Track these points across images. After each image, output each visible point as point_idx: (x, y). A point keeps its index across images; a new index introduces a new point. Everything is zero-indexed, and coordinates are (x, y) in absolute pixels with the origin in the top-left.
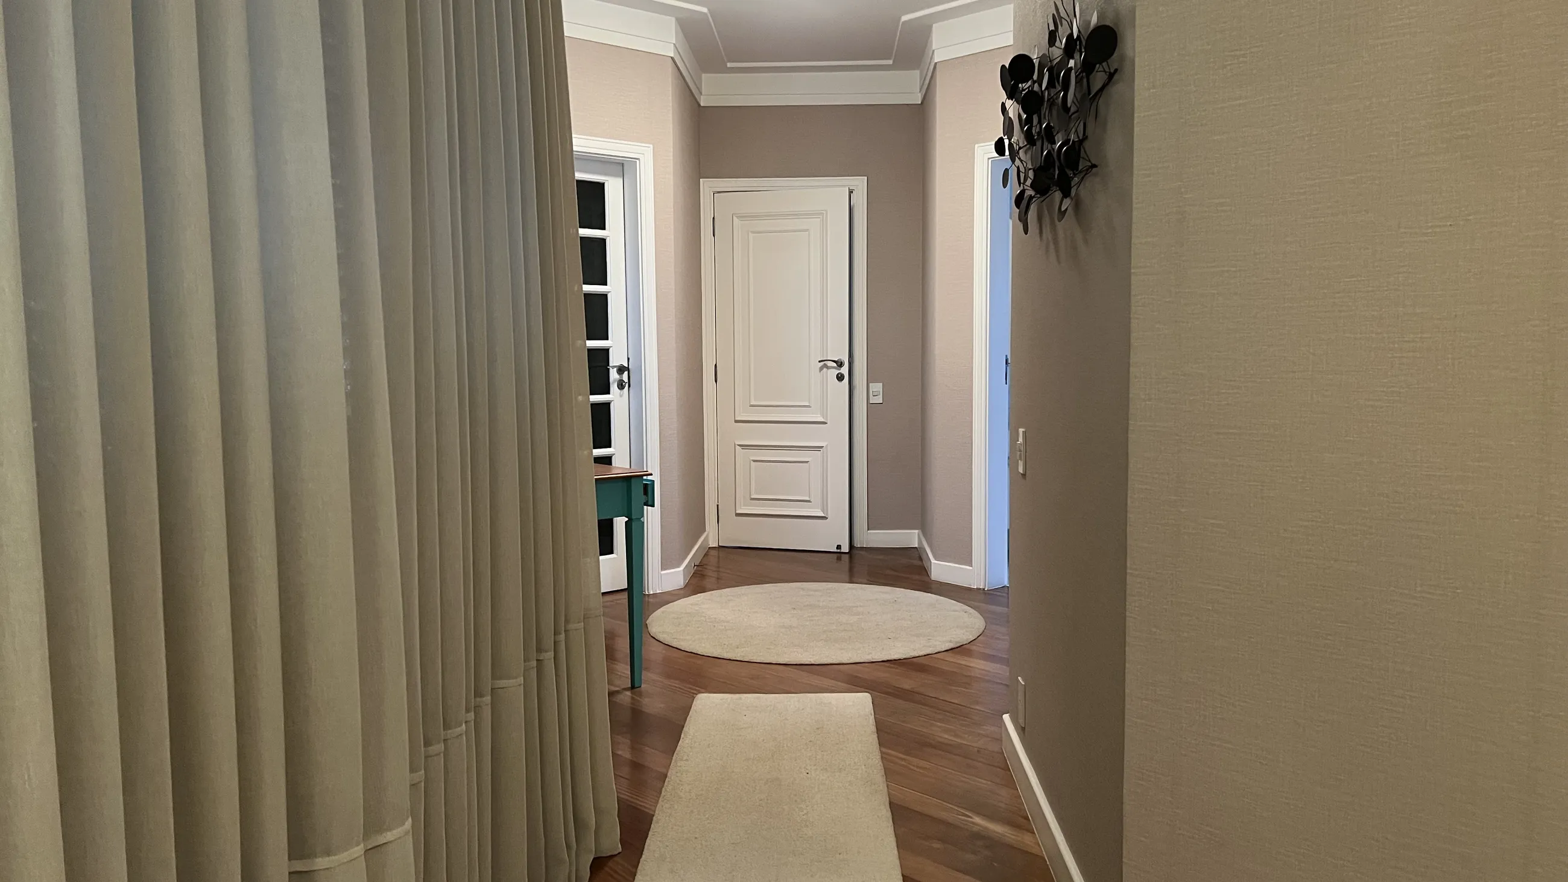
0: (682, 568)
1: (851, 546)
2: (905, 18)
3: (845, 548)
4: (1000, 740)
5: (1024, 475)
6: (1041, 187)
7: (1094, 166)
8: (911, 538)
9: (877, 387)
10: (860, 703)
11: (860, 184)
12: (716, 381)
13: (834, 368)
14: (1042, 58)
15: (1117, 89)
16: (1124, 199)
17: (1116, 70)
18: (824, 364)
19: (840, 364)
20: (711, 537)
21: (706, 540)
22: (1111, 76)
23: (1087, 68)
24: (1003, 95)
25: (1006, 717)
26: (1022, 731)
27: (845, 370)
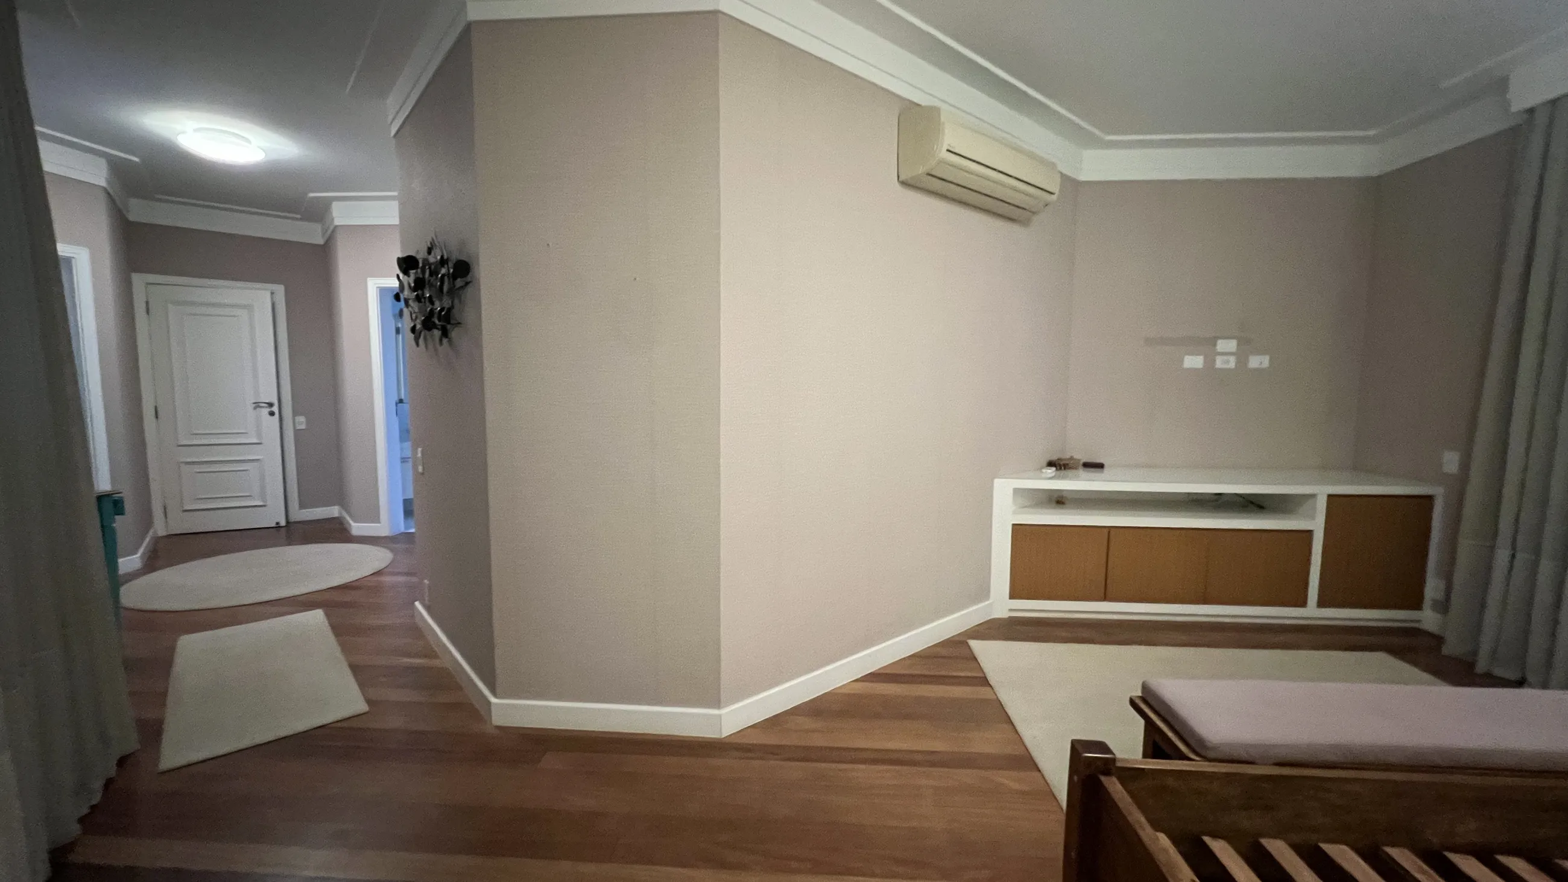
0: (139, 555)
1: (288, 522)
2: (312, 195)
3: (283, 523)
4: (413, 616)
5: (423, 474)
6: (428, 325)
7: (459, 323)
8: (334, 511)
9: (301, 419)
10: (318, 616)
11: (280, 289)
12: (157, 417)
13: (266, 407)
14: (425, 261)
15: (469, 290)
16: (478, 344)
17: (470, 282)
18: (257, 405)
19: (271, 405)
20: (160, 528)
21: (155, 532)
22: (467, 283)
23: (454, 277)
24: (398, 271)
25: (417, 604)
26: (428, 609)
27: (275, 409)
